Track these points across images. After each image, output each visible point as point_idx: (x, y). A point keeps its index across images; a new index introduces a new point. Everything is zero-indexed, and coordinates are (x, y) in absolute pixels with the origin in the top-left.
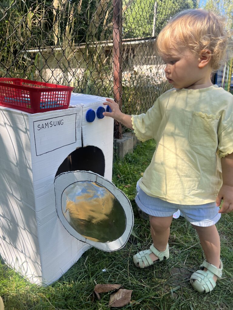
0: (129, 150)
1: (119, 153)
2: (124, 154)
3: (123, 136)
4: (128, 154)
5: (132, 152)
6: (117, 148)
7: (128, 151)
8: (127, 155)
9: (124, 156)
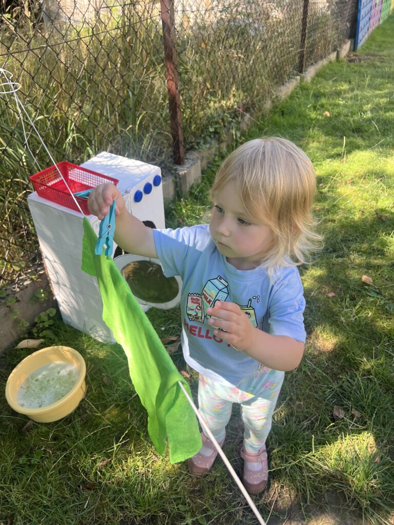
0: (195, 180)
1: (181, 186)
2: (188, 186)
3: (187, 159)
4: (194, 186)
5: (200, 181)
6: (178, 180)
7: (193, 181)
8: (192, 188)
9: (188, 189)
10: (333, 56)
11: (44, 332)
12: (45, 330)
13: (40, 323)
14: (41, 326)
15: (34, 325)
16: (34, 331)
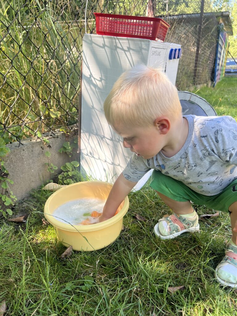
10: (205, 85)
11: (68, 180)
12: (68, 178)
13: (64, 172)
14: (65, 174)
15: (61, 172)
16: (59, 177)
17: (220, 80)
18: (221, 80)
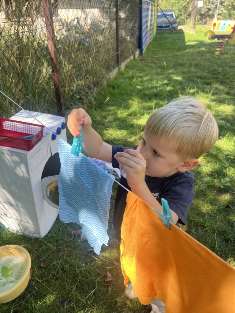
10: (132, 57)
17: (151, 40)
18: (153, 38)
